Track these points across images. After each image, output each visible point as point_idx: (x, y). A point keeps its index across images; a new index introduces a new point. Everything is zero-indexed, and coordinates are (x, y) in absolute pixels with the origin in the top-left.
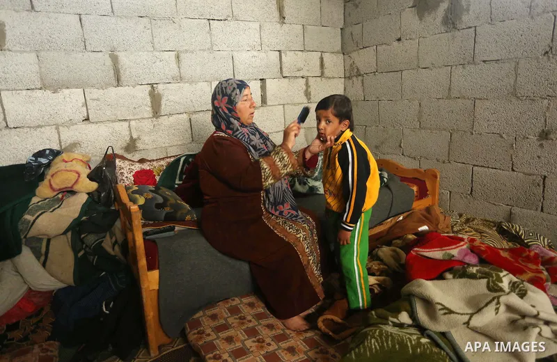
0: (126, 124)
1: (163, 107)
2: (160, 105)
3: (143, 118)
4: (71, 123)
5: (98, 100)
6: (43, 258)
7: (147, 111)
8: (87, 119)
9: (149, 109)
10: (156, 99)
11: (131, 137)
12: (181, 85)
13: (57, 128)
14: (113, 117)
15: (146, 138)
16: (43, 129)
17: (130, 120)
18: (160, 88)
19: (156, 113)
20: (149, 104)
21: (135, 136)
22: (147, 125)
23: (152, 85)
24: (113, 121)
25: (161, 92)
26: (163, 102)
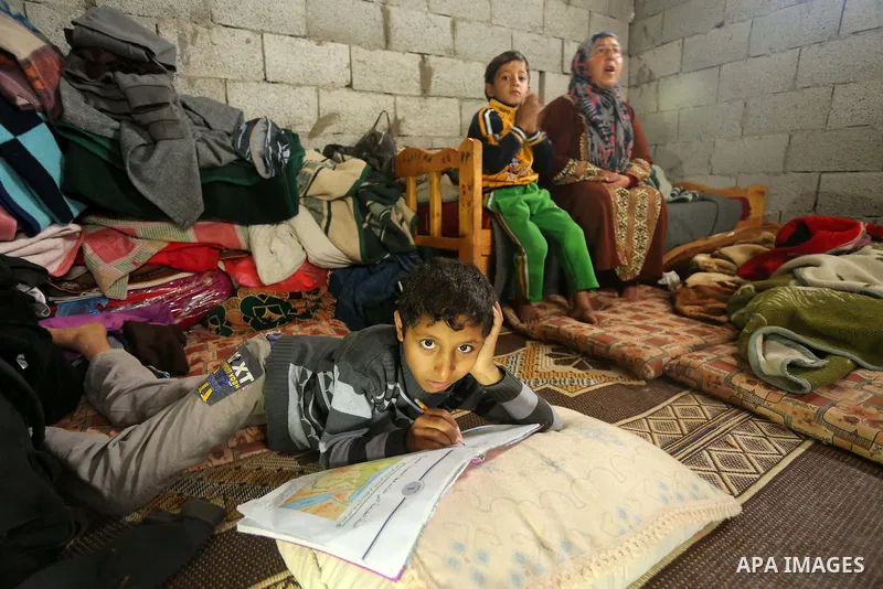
0: (391, 99)
1: (433, 85)
2: (430, 82)
3: (411, 96)
4: (333, 86)
5: (364, 62)
6: (324, 223)
7: (415, 88)
8: (350, 86)
9: (418, 85)
10: (426, 74)
11: (396, 117)
12: (455, 61)
13: (317, 91)
14: (377, 88)
15: (411, 122)
16: (302, 89)
17: (397, 95)
18: (432, 60)
19: (425, 92)
20: (418, 78)
21: (400, 117)
22: (414, 104)
23: (422, 55)
24: (379, 93)
25: (432, 65)
26: (434, 80)
